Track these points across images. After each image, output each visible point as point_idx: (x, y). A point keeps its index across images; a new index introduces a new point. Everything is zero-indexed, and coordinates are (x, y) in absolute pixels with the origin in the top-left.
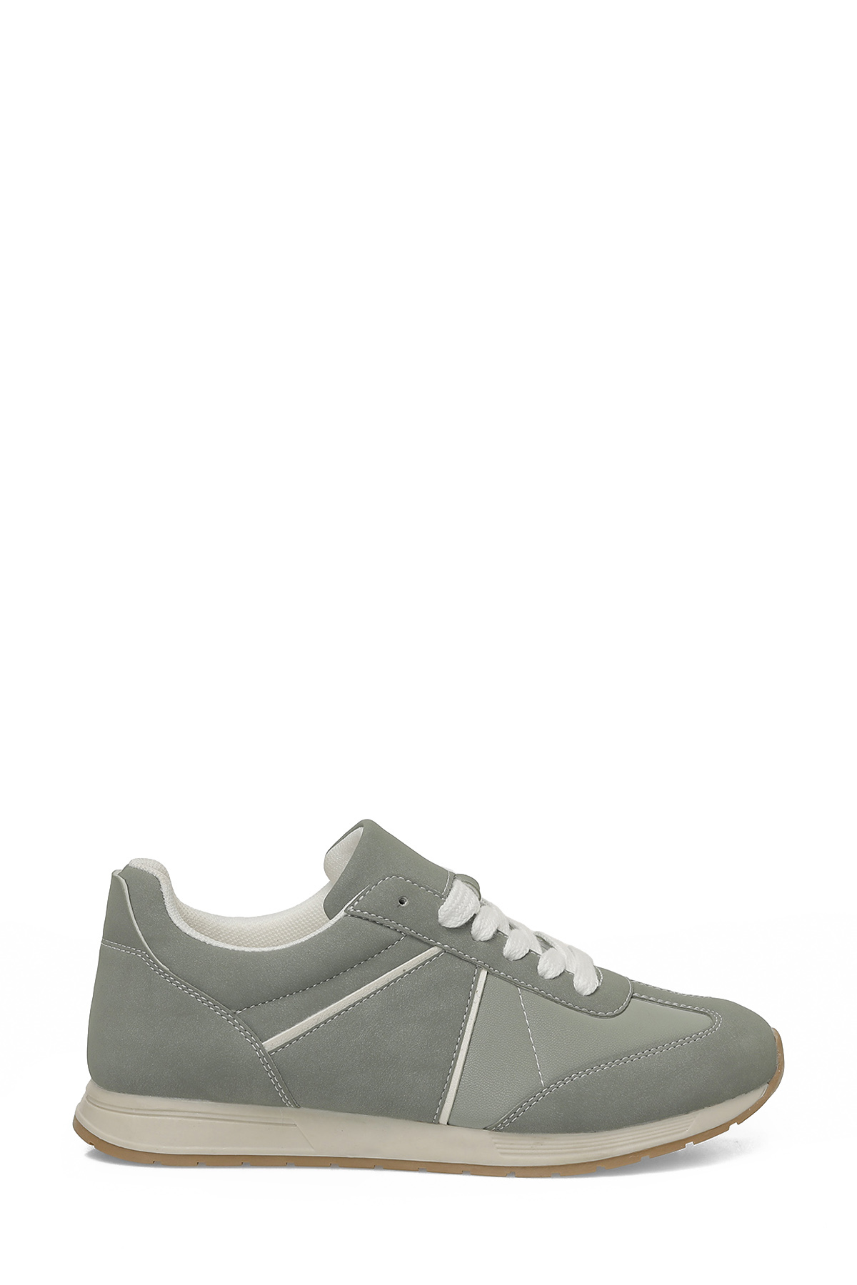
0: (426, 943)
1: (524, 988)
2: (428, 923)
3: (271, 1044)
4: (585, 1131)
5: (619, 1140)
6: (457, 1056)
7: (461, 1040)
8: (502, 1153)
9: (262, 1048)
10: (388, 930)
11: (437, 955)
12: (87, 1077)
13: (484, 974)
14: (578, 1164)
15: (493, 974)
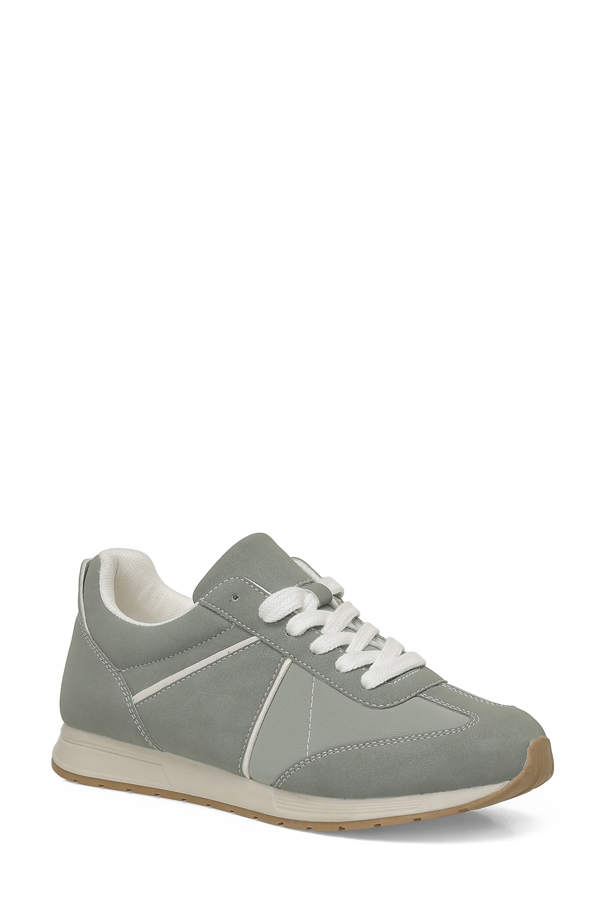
0: (248, 632)
1: (318, 677)
2: (250, 617)
3: (138, 697)
4: (337, 797)
5: (360, 808)
6: (254, 724)
7: (260, 712)
8: (278, 807)
9: (131, 701)
10: (222, 619)
11: (255, 643)
12: (61, 722)
13: (288, 662)
14: (325, 823)
15: (296, 663)
